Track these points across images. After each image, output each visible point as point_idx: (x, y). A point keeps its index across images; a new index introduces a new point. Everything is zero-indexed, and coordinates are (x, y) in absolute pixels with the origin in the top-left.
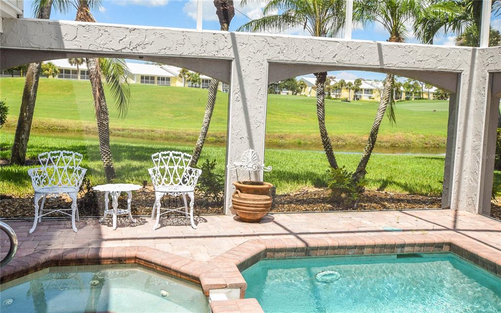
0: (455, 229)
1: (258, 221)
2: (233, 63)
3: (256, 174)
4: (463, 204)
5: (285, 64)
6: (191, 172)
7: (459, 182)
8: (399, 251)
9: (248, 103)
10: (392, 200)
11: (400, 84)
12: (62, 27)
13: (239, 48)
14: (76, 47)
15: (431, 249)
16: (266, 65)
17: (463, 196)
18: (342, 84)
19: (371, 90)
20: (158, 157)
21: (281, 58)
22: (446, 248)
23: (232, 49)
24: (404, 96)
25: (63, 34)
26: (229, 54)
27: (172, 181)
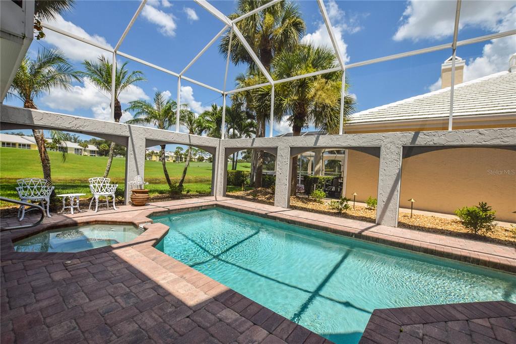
0: (216, 200)
1: (144, 205)
2: (130, 138)
3: (140, 186)
4: (218, 194)
5: (152, 140)
6: (110, 186)
7: (216, 186)
8: (200, 208)
9: (137, 156)
10: (193, 196)
11: (182, 154)
12: (32, 113)
13: (132, 132)
14: (42, 124)
15: (210, 207)
16: (145, 140)
17: (218, 191)
18: (153, 153)
19: (168, 156)
20: (91, 180)
21: (151, 137)
22: (215, 206)
23: (129, 132)
24: (184, 160)
25: (34, 116)
26: (128, 134)
27: (100, 191)
